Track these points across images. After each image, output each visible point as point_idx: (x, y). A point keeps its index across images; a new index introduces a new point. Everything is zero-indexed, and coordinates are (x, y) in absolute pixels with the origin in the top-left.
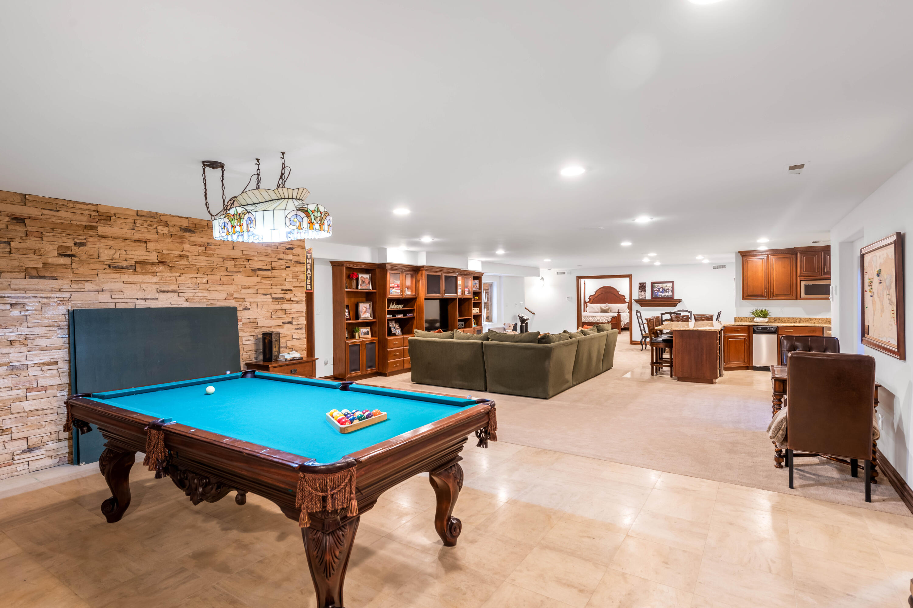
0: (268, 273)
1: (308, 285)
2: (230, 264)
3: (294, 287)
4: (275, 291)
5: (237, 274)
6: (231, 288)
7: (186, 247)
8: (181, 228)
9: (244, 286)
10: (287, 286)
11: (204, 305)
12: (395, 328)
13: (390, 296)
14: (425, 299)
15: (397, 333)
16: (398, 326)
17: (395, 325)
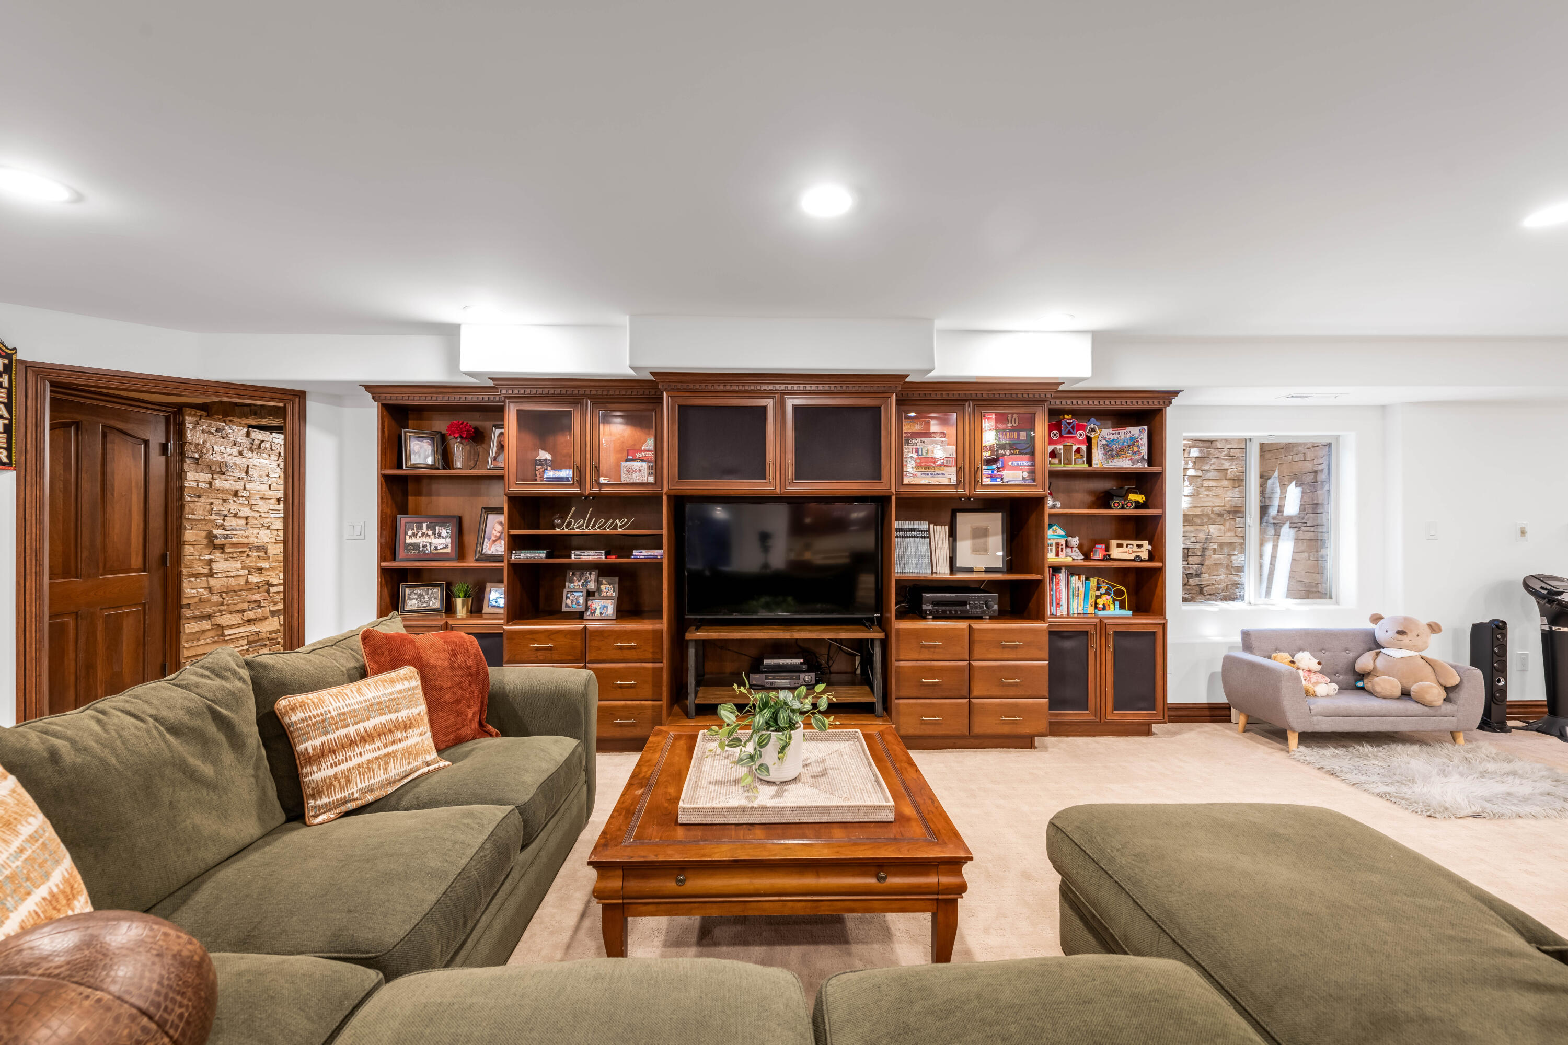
12: (590, 594)
13: (518, 488)
14: (669, 497)
15: (593, 613)
16: (609, 589)
17: (599, 583)
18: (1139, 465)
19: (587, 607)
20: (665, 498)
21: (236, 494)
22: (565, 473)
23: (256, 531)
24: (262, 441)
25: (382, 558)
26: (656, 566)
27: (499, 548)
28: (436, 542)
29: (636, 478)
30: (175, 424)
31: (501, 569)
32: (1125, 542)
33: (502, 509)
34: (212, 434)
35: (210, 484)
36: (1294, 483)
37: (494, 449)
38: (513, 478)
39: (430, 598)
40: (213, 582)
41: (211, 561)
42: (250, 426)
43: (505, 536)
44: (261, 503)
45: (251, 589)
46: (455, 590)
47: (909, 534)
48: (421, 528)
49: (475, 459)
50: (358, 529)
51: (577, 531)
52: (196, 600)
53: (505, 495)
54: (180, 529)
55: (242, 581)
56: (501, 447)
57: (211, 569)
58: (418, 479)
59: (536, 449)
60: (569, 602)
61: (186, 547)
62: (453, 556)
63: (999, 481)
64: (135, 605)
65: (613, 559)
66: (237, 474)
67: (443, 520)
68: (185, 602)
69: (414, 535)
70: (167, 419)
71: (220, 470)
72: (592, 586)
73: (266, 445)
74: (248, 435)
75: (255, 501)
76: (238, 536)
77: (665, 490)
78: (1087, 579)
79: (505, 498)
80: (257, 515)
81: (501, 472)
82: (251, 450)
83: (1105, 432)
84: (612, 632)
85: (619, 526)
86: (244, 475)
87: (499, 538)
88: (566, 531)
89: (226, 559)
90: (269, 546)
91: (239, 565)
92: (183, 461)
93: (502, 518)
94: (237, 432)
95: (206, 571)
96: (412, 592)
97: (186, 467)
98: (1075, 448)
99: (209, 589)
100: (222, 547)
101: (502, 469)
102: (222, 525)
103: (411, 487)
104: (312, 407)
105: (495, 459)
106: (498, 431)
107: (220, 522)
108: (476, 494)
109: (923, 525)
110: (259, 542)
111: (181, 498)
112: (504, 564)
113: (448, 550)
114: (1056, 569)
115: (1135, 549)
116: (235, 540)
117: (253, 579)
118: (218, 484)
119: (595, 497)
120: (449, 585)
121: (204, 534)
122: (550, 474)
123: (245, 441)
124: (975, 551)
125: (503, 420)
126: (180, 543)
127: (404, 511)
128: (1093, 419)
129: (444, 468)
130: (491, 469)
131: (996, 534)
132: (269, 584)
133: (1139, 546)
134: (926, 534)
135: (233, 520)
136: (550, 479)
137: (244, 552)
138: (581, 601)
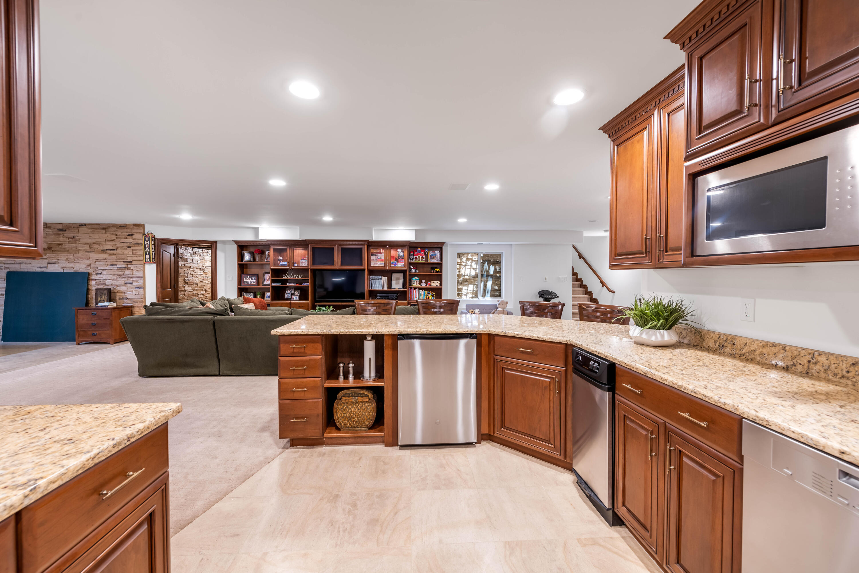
0: (115, 252)
1: (147, 259)
2: (87, 247)
3: (133, 260)
4: (119, 263)
5: (91, 253)
6: (88, 261)
7: (61, 239)
8: (58, 229)
9: (98, 260)
10: (129, 260)
11: (72, 271)
12: (292, 294)
13: (273, 267)
14: (311, 270)
15: (293, 299)
16: (297, 293)
17: (295, 291)
18: (437, 261)
19: (291, 297)
20: (309, 270)
21: (190, 267)
22: (285, 263)
23: (195, 278)
24: (196, 251)
25: (238, 285)
26: (308, 287)
27: (269, 283)
28: (252, 281)
29: (304, 265)
30: (176, 248)
31: (269, 288)
32: (434, 281)
33: (269, 272)
34: (184, 250)
35: (184, 265)
36: (492, 265)
37: (267, 256)
38: (272, 265)
39: (250, 296)
40: (185, 293)
41: (185, 287)
42: (193, 247)
43: (270, 279)
44: (196, 270)
45: (194, 296)
46: (257, 294)
47: (376, 279)
48: (248, 277)
49: (262, 259)
50: (230, 278)
51: (289, 278)
52: (182, 298)
53: (270, 269)
54: (178, 278)
55: (192, 293)
56: (269, 255)
57: (185, 289)
58: (246, 265)
59: (278, 256)
60: (287, 296)
61: (180, 283)
62: (256, 285)
63: (396, 266)
64: (168, 298)
65: (298, 285)
66: (190, 262)
67: (253, 275)
68: (180, 298)
69: (246, 279)
70: (175, 247)
71: (186, 260)
72: (293, 292)
73: (197, 252)
74: (192, 250)
75: (195, 269)
76: (191, 280)
77: (309, 268)
78: (424, 291)
79: (270, 270)
80: (195, 273)
81: (269, 263)
82: (193, 254)
83: (431, 252)
84: (297, 303)
85: (300, 277)
86: (191, 262)
87: (268, 280)
88: (286, 278)
89: (188, 286)
90: (198, 283)
91: (191, 288)
92: (178, 258)
93: (269, 275)
94: (190, 249)
95: (184, 290)
96: (246, 294)
97: (179, 260)
98: (421, 256)
99: (185, 295)
100: (187, 283)
101: (269, 262)
102: (187, 277)
103: (244, 266)
104: (218, 245)
105: (267, 259)
106: (268, 251)
107: (187, 276)
108: (262, 268)
109: (380, 277)
110: (195, 282)
111: (178, 269)
112: (270, 287)
113: (255, 283)
114: (415, 288)
115: (436, 283)
116: (190, 281)
117: (195, 293)
118: (186, 264)
119: (293, 269)
120: (255, 293)
121: (183, 279)
122: (282, 263)
123: (192, 252)
124: (396, 283)
125: (269, 248)
126: (178, 281)
127: (243, 273)
128: (426, 249)
129: (254, 262)
130: (266, 262)
131: (401, 279)
132: (198, 295)
133: (437, 282)
134: (381, 279)
135: (190, 275)
136: (281, 265)
137: (192, 285)
138: (290, 296)
